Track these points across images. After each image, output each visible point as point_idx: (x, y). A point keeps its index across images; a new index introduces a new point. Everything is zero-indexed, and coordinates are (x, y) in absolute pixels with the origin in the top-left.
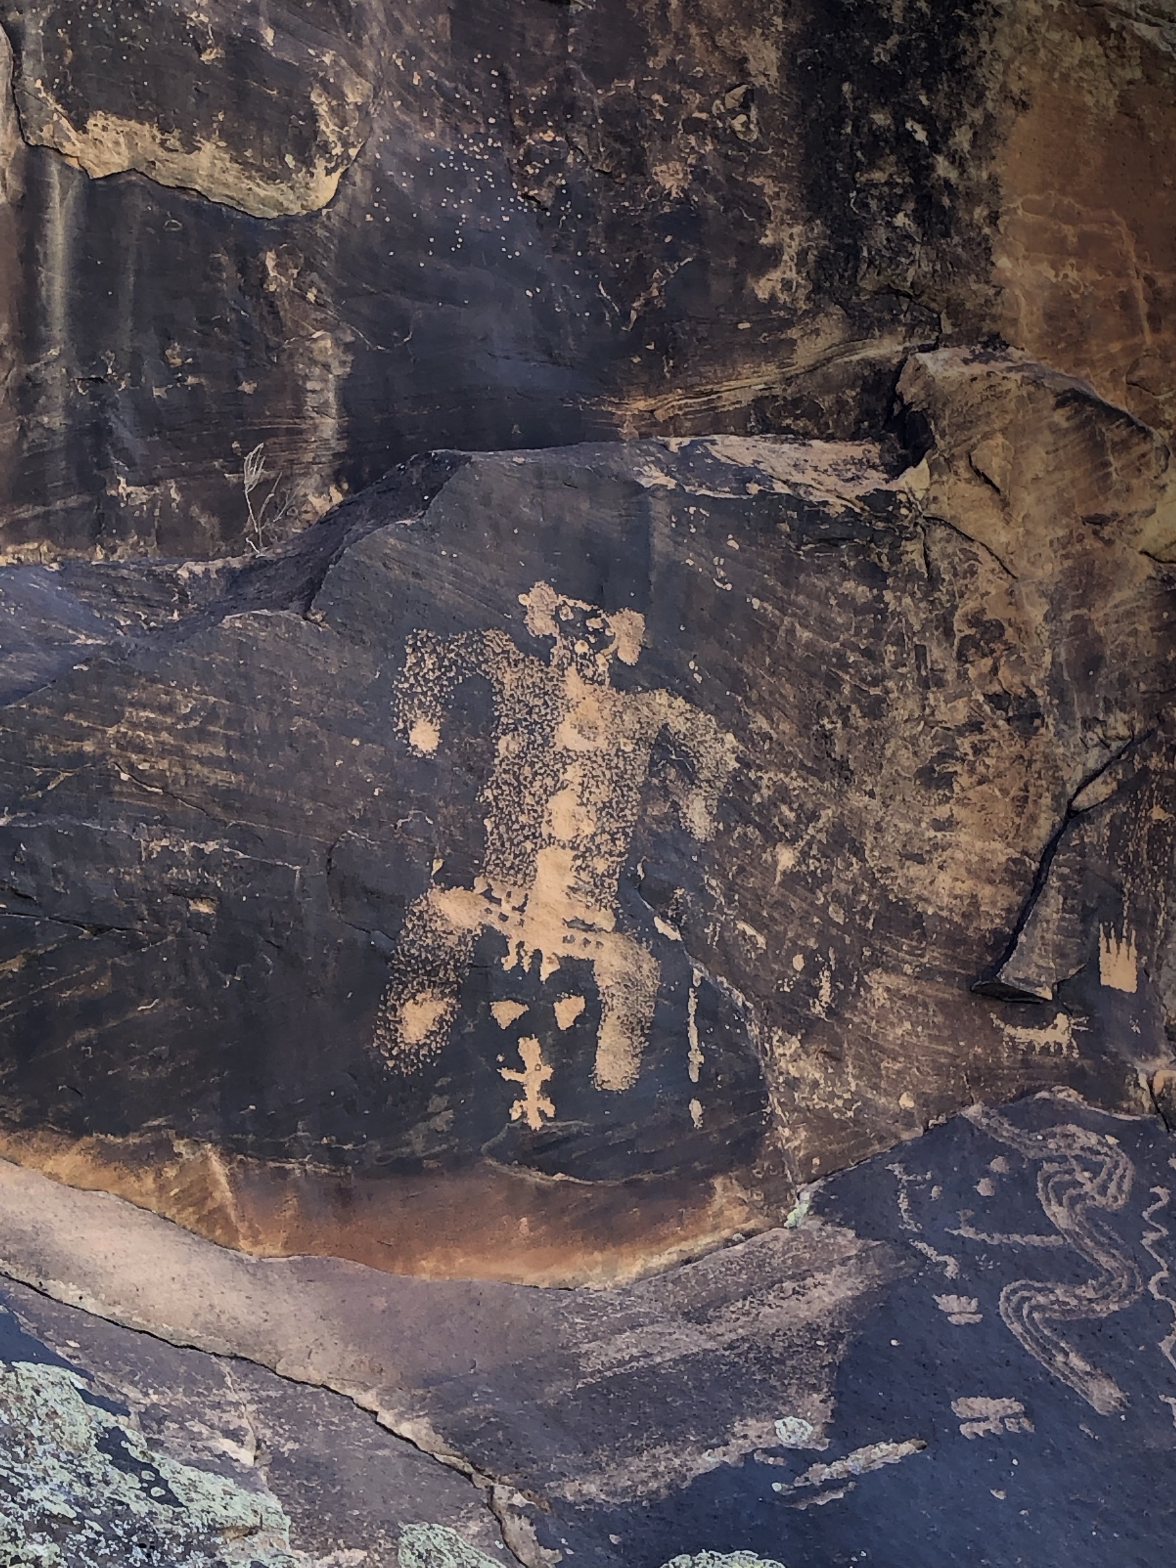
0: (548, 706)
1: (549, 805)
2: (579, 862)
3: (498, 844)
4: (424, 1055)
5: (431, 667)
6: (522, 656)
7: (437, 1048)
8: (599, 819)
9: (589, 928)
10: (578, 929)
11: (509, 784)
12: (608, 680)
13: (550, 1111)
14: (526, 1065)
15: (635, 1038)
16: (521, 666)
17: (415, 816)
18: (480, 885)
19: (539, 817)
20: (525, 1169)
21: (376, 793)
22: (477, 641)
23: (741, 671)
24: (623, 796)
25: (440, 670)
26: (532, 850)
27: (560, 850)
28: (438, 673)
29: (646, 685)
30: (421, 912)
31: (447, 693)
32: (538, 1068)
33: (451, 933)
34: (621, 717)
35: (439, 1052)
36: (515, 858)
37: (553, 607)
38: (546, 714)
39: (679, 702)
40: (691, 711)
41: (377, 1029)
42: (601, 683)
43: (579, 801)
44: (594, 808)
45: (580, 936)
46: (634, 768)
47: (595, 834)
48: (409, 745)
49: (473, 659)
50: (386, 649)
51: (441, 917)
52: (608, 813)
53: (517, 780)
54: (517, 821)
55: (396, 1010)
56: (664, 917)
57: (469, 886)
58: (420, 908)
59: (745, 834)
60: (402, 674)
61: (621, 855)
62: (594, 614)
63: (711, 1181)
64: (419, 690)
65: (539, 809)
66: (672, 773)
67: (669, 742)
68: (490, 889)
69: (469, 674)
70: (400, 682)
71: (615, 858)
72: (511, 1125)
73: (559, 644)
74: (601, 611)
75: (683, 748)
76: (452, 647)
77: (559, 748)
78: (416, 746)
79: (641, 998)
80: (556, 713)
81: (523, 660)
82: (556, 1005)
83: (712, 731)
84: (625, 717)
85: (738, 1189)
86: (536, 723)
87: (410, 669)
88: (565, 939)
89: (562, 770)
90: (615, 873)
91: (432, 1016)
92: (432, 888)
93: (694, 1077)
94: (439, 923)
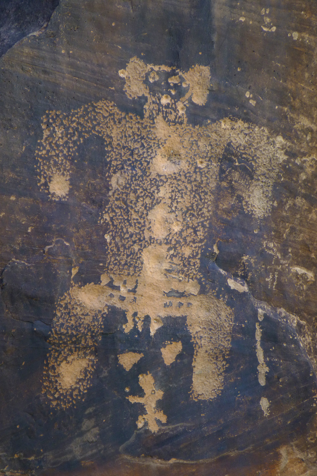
0: (144, 147)
1: (149, 217)
2: (172, 252)
3: (115, 250)
4: (76, 395)
5: (60, 136)
6: (123, 115)
7: (84, 389)
8: (184, 220)
9: (182, 295)
10: (174, 296)
11: (120, 208)
12: (186, 120)
13: (164, 419)
14: (145, 392)
15: (219, 363)
16: (123, 122)
17: (57, 242)
18: (105, 280)
19: (143, 226)
20: (149, 459)
21: (29, 231)
22: (91, 111)
23: (286, 89)
24: (201, 199)
25: (67, 136)
26: (139, 250)
27: (158, 246)
28: (65, 139)
29: (214, 117)
30: (66, 304)
31: (73, 152)
32: (153, 393)
33: (87, 315)
34: (197, 144)
35: (86, 391)
36: (127, 257)
37: (143, 74)
38: (144, 153)
39: (240, 124)
40: (249, 128)
41: (43, 382)
42: (181, 123)
43: (170, 210)
44: (181, 213)
45: (176, 301)
46: (208, 178)
47: (182, 231)
48: (49, 193)
49: (89, 124)
50: (28, 129)
51: (80, 305)
52: (191, 214)
53: (125, 203)
54: (127, 232)
55: (55, 369)
56: (235, 276)
57: (97, 281)
58: (65, 301)
59: (294, 205)
60: (41, 144)
61: (201, 241)
62: (173, 74)
63: (278, 450)
64: (53, 153)
65: (142, 221)
66: (236, 175)
67: (233, 154)
68: (112, 281)
69: (87, 136)
70: (39, 150)
71: (197, 244)
72: (138, 432)
73: (149, 101)
74: (178, 71)
75: (244, 156)
76: (74, 119)
77: (153, 176)
78: (54, 193)
79: (221, 336)
80: (150, 150)
81: (125, 118)
82: (162, 350)
83: (265, 138)
84: (200, 143)
85: (298, 452)
86: (136, 161)
87: (46, 139)
88: (165, 305)
89: (156, 191)
90: (197, 254)
91: (78, 369)
92: (72, 287)
93: (262, 382)
94: (79, 309)
